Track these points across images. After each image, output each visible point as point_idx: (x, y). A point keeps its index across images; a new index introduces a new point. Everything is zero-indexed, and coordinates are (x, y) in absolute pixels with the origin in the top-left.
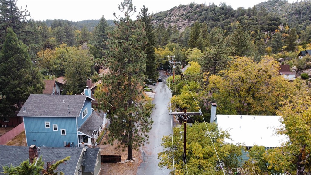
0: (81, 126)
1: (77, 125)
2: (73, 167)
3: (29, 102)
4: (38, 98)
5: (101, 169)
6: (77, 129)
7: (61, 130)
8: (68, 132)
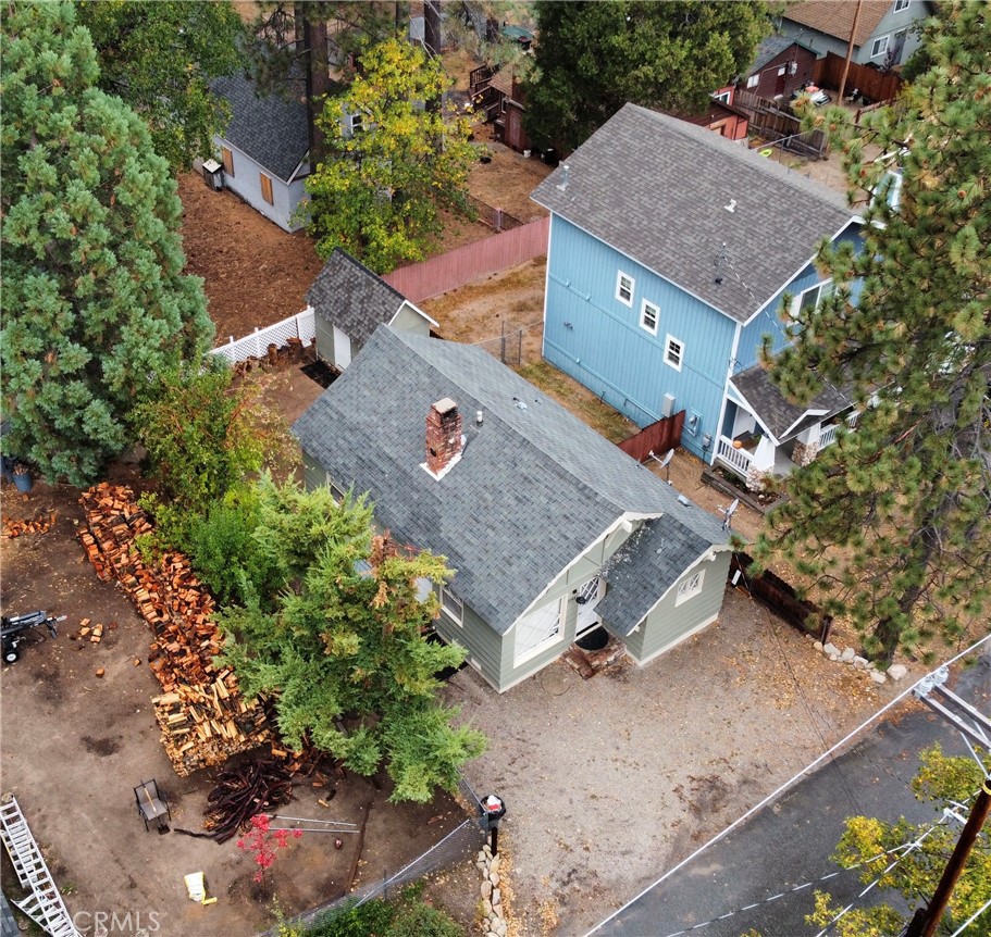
0: (747, 366)
1: (734, 355)
2: (541, 570)
3: (601, 146)
4: (641, 138)
5: (714, 618)
6: (730, 374)
7: (670, 338)
8: (692, 365)
